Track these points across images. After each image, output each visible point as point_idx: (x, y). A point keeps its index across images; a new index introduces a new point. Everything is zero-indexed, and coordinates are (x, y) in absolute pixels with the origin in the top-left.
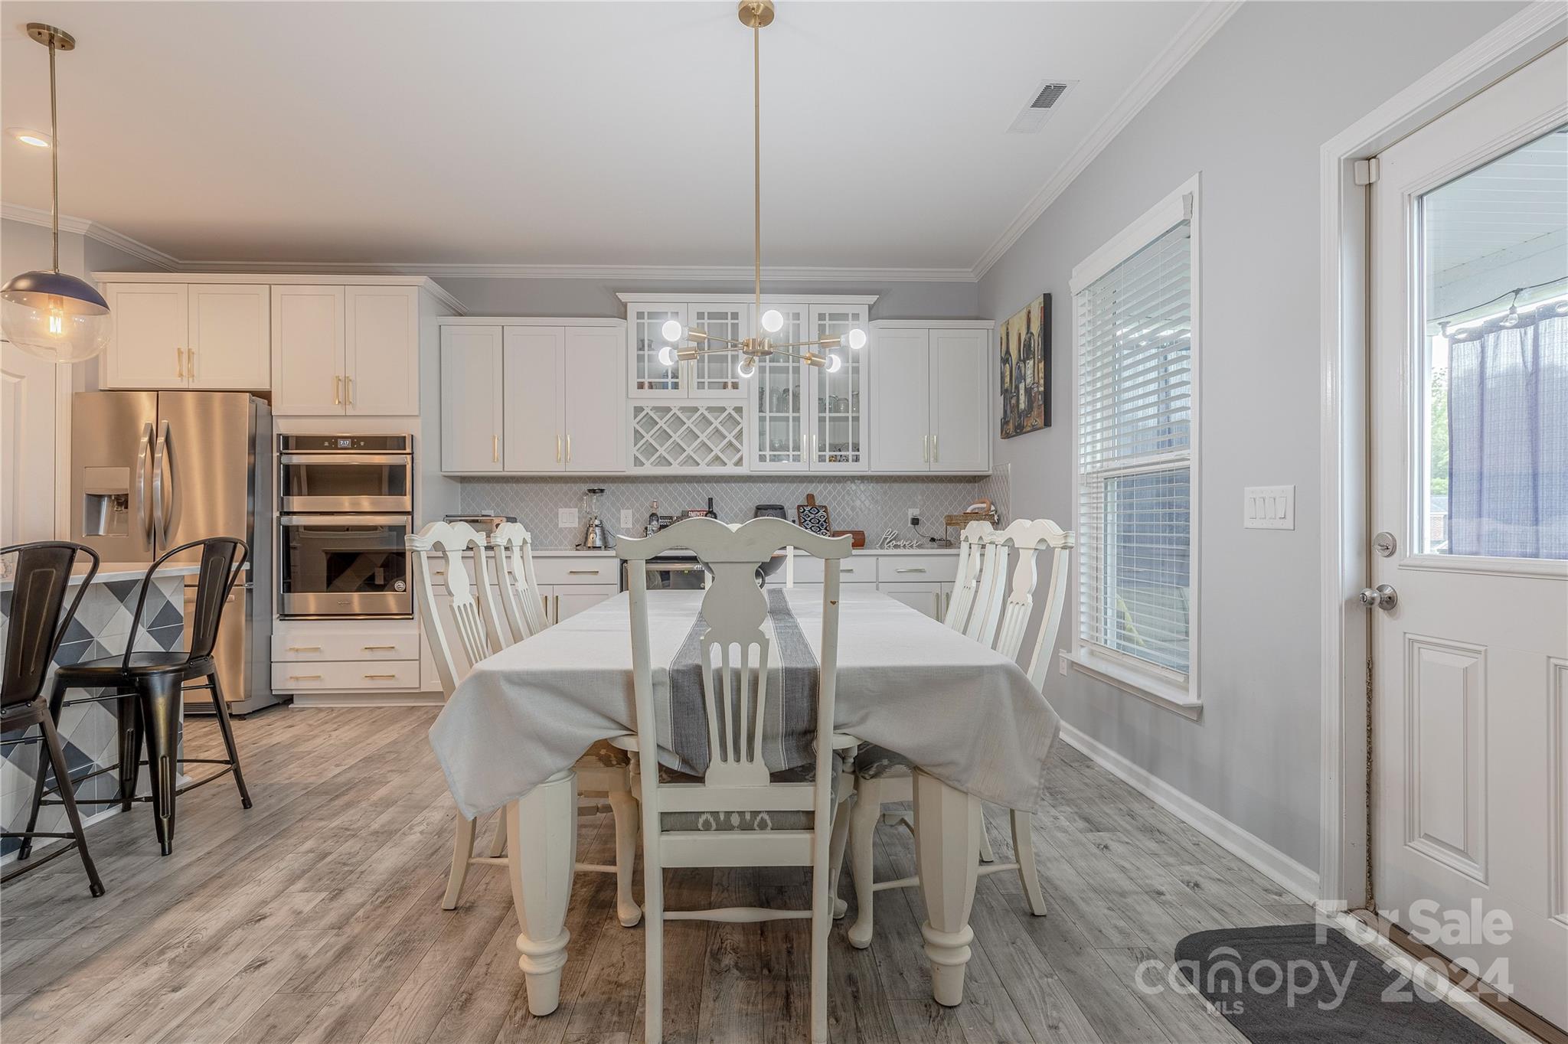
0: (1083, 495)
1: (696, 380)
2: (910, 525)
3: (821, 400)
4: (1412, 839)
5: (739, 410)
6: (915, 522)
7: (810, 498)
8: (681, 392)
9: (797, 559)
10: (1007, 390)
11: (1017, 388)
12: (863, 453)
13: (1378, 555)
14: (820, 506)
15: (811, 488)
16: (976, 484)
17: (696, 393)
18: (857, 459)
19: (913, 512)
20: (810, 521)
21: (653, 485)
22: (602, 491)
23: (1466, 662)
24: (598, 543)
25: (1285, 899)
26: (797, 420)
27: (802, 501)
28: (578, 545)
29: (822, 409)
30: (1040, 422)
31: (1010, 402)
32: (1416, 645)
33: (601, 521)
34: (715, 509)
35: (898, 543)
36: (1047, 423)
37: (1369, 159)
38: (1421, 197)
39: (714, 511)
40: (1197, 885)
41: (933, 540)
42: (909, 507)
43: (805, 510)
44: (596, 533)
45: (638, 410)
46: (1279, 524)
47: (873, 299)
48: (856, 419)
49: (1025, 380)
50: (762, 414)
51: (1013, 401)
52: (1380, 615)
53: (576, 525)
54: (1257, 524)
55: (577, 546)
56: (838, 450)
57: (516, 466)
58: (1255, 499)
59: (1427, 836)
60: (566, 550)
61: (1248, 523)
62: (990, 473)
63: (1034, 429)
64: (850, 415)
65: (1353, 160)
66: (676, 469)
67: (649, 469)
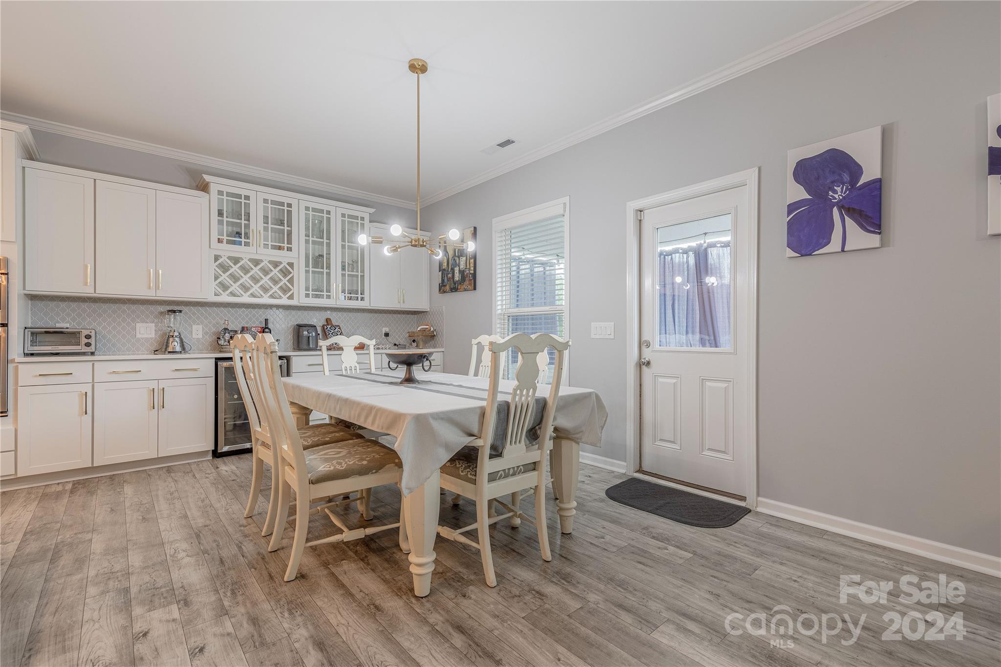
0: (498, 323)
1: (262, 242)
2: (383, 337)
3: (343, 262)
4: (655, 442)
5: (291, 265)
6: (387, 335)
7: (328, 321)
8: (251, 249)
9: (329, 356)
10: (444, 270)
11: (453, 269)
12: (366, 296)
13: (644, 348)
14: (336, 325)
15: (328, 314)
16: (416, 316)
17: (261, 250)
18: (362, 299)
19: (385, 330)
20: (332, 334)
21: (227, 309)
22: (180, 311)
23: (674, 381)
24: (178, 349)
25: (616, 474)
26: (329, 274)
27: (324, 322)
28: (157, 351)
29: (343, 269)
30: (472, 287)
31: (447, 276)
32: (657, 377)
33: (179, 334)
34: (270, 326)
35: (379, 347)
36: (475, 289)
37: (641, 211)
38: (657, 229)
39: (269, 327)
40: (590, 476)
41: (395, 345)
42: (383, 327)
43: (327, 328)
44: (177, 342)
45: (217, 258)
46: (607, 337)
47: (372, 210)
48: (363, 277)
49: (459, 266)
50: (307, 269)
51: (450, 275)
52: (644, 367)
53: (153, 336)
54: (597, 337)
55: (155, 351)
56: (353, 293)
57: (105, 289)
58: (597, 327)
59: (661, 440)
60: (143, 354)
61: (593, 336)
62: (428, 310)
63: (465, 290)
64: (360, 274)
65: (637, 210)
66: (246, 299)
67: (225, 298)
